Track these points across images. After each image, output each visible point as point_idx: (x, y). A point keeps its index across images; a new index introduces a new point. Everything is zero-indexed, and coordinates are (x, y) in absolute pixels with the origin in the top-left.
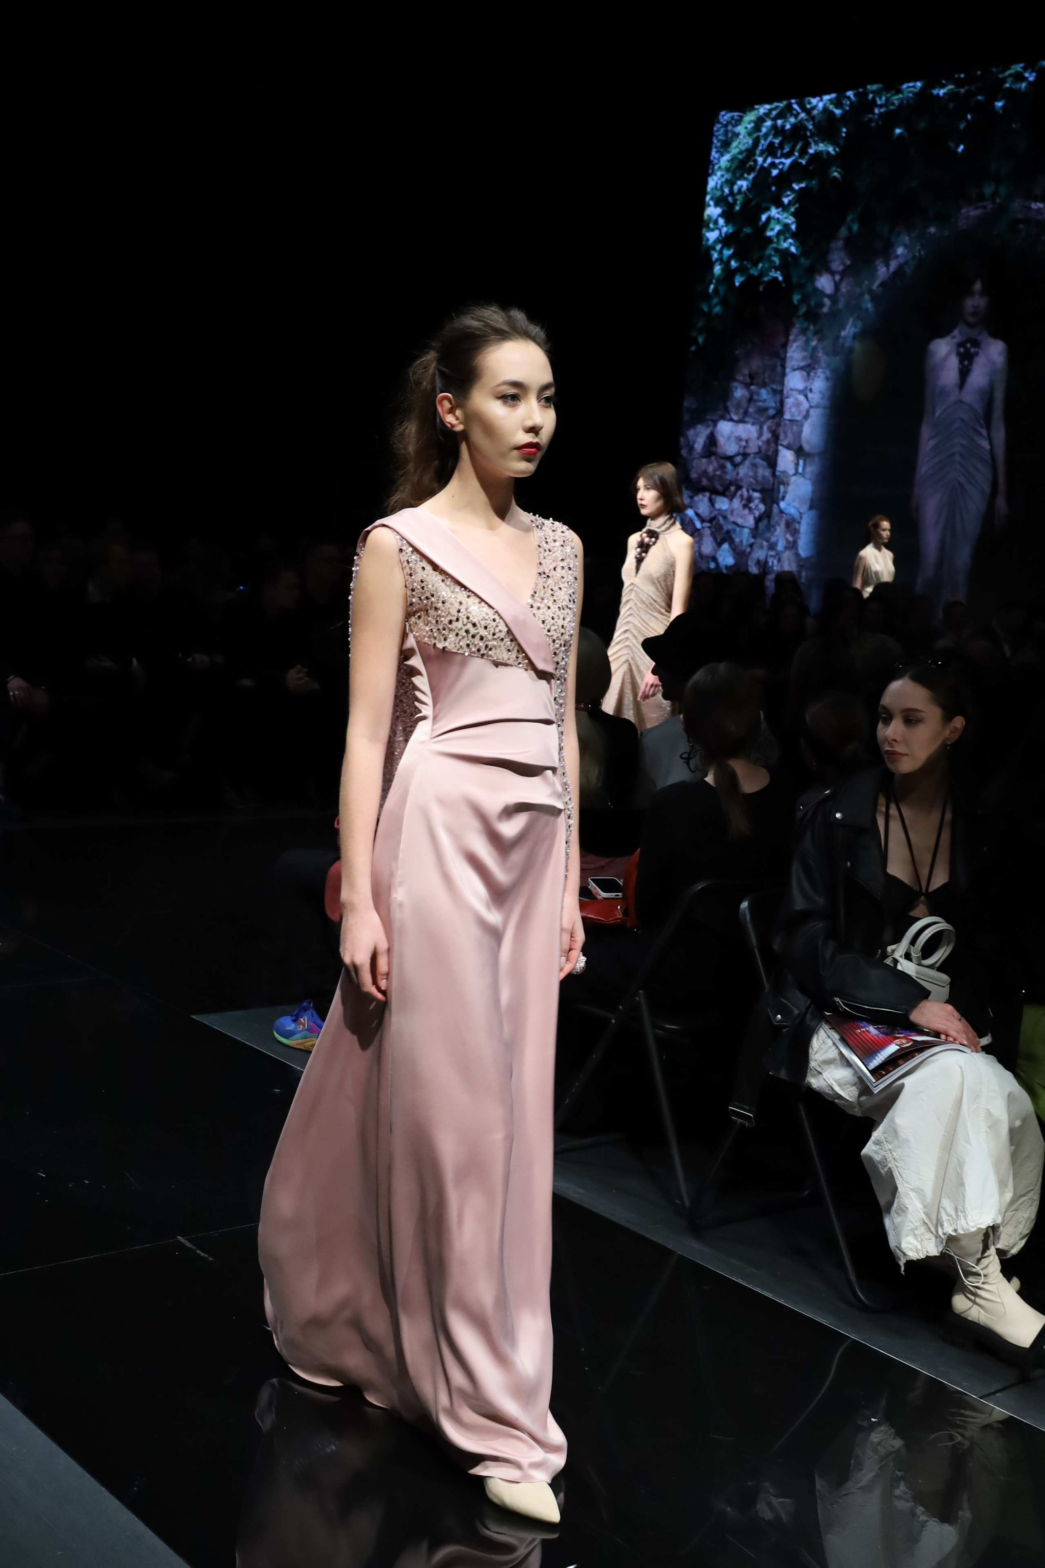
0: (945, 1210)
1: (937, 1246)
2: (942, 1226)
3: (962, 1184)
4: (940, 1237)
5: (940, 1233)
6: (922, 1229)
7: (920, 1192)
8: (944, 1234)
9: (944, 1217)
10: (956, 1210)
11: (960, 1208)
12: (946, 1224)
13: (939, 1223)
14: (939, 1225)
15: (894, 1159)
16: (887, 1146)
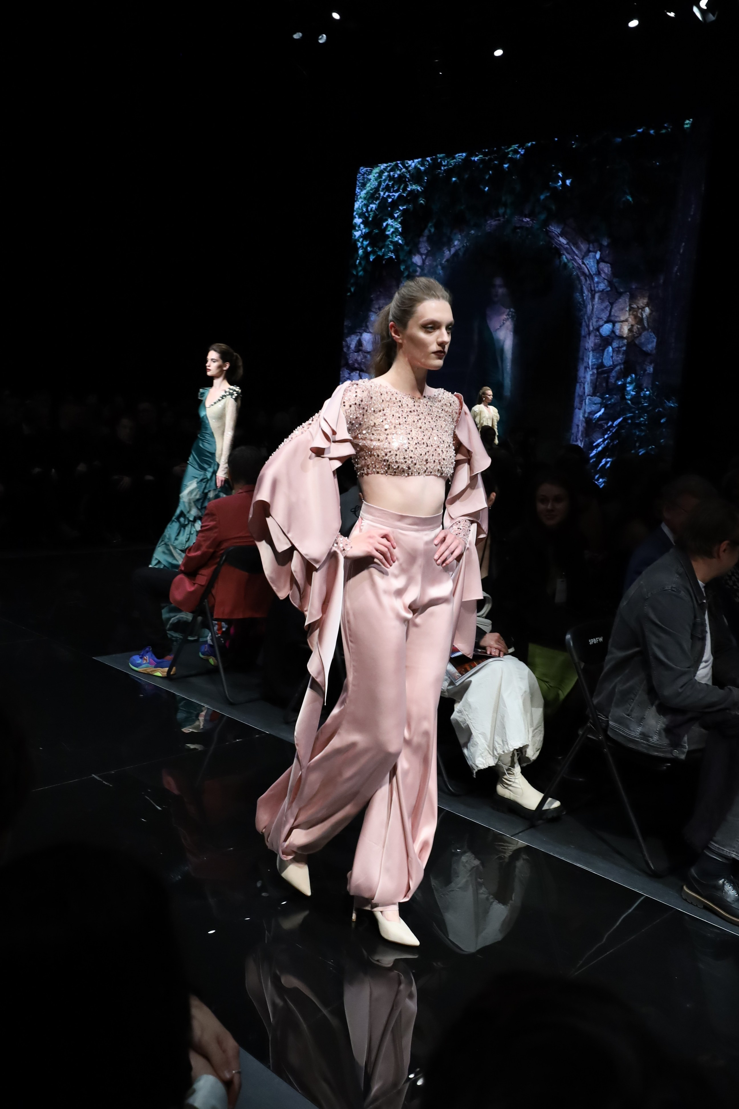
0: (497, 742)
1: (494, 760)
2: (496, 750)
3: (504, 728)
4: (496, 755)
5: (496, 753)
6: (486, 753)
7: (483, 734)
8: (498, 754)
9: (497, 746)
10: (503, 741)
11: (505, 740)
12: (498, 749)
13: (494, 748)
14: (494, 750)
15: (470, 719)
16: (465, 713)
